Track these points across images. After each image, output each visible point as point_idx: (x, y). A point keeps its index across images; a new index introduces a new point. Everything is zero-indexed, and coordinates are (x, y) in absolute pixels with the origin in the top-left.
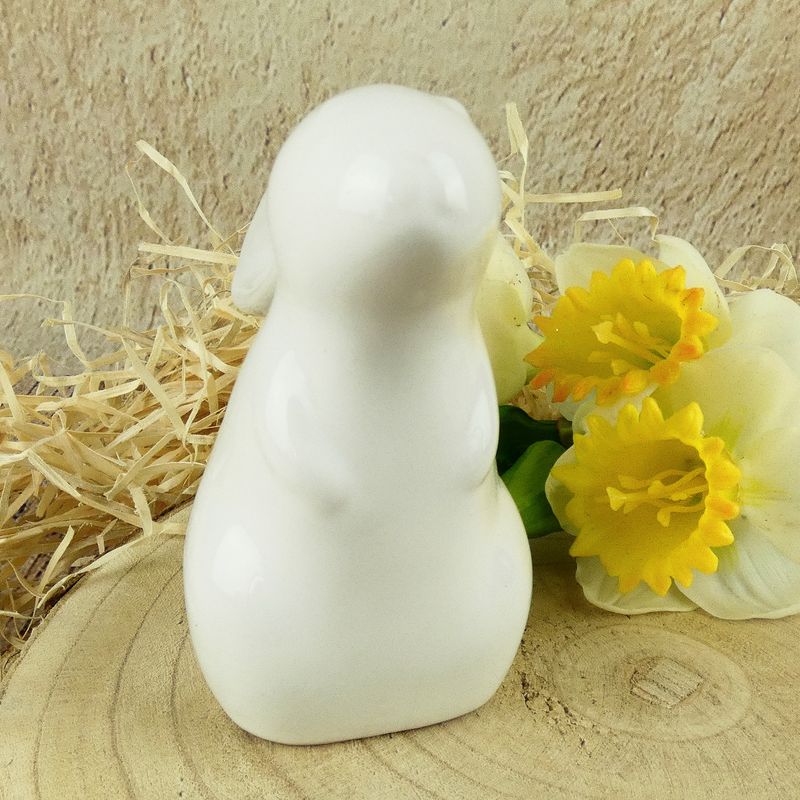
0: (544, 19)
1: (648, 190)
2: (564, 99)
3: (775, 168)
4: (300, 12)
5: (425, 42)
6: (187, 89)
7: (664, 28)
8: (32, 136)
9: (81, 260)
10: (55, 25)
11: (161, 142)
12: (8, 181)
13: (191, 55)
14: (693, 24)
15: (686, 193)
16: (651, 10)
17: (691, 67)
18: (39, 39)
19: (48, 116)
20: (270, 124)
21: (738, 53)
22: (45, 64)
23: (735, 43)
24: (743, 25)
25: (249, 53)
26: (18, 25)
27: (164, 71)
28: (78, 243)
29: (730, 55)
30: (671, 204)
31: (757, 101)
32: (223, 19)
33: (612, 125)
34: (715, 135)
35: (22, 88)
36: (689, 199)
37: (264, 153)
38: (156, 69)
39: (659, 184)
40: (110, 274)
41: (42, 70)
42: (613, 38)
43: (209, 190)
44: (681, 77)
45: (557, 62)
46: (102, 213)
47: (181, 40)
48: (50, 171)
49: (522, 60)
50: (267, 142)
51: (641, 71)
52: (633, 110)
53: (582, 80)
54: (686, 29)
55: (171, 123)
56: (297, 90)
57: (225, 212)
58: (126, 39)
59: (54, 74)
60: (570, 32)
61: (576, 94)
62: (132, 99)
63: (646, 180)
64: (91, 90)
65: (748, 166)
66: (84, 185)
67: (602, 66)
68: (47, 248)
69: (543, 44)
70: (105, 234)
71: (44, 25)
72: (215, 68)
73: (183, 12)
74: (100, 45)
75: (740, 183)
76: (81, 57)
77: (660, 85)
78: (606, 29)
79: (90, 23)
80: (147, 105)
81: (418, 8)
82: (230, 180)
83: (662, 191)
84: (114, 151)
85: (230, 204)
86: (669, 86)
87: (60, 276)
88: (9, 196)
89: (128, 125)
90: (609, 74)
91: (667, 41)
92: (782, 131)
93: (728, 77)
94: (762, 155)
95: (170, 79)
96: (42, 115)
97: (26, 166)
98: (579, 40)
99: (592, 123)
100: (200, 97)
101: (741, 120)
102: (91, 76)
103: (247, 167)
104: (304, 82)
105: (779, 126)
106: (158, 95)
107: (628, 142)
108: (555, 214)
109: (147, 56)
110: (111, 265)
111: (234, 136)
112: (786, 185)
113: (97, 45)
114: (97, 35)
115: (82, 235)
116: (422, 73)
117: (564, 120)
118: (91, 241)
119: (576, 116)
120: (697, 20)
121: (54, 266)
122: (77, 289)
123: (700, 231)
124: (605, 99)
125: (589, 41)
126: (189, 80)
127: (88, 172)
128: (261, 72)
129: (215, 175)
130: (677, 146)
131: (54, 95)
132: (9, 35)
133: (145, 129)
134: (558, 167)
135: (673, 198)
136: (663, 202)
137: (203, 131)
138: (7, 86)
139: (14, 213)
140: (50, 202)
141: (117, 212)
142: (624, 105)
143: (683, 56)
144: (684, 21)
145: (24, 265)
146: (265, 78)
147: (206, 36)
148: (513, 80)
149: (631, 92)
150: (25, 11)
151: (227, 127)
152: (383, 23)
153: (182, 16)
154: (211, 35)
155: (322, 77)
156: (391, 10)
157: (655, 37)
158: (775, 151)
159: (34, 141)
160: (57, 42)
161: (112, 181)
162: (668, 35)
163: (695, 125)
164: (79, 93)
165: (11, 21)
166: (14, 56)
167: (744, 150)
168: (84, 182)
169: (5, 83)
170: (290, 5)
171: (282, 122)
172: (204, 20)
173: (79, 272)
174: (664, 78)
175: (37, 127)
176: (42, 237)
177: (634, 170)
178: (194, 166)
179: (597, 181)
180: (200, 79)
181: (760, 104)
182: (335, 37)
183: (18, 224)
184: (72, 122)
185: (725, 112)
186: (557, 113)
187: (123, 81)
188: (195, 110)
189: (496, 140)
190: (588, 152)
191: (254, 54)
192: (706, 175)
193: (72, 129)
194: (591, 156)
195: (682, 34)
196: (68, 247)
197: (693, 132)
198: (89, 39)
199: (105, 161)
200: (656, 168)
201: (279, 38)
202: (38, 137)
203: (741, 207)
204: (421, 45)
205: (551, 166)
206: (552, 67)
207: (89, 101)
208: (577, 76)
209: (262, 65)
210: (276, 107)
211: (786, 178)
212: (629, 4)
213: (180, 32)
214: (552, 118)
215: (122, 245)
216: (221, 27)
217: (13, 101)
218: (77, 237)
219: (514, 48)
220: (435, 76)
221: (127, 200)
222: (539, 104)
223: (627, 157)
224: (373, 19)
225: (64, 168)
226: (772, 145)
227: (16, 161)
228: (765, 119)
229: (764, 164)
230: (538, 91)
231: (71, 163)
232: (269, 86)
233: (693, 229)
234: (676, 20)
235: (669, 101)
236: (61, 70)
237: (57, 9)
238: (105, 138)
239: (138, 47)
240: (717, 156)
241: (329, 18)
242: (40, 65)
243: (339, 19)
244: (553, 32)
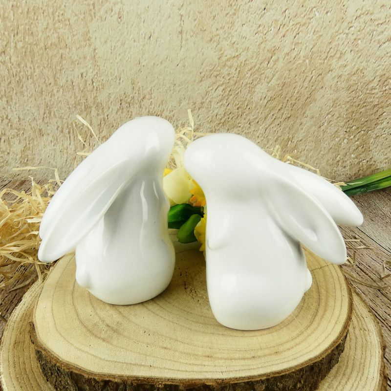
0: (211, 64)
1: (245, 119)
2: (217, 90)
3: (285, 112)
4: (130, 61)
5: (171, 72)
6: (94, 87)
7: (250, 67)
8: (43, 101)
9: (61, 142)
10: (49, 66)
11: (86, 104)
12: (36, 116)
13: (95, 75)
14: (259, 65)
15: (257, 120)
16: (245, 61)
17: (258, 80)
18: (44, 70)
19: (48, 95)
20: (121, 98)
21: (274, 76)
22: (46, 78)
23: (273, 72)
24: (275, 66)
25: (114, 75)
26: (37, 66)
27: (86, 81)
28: (60, 136)
29: (271, 76)
30: (252, 124)
31: (280, 91)
32: (105, 64)
33: (233, 98)
34: (266, 102)
35: (39, 86)
36: (258, 122)
37: (120, 107)
38: (83, 80)
39: (248, 118)
40: (71, 147)
41: (45, 80)
42: (233, 70)
43: (102, 120)
44: (255, 83)
45: (215, 78)
46: (67, 127)
47: (91, 70)
48: (50, 113)
49: (203, 77)
50: (121, 104)
51: (242, 81)
52: (239, 94)
53: (223, 84)
54: (257, 67)
55: (89, 97)
56: (130, 87)
57: (108, 127)
58: (73, 70)
59: (49, 82)
60: (219, 68)
61: (221, 88)
62: (75, 89)
63: (244, 116)
64: (62, 87)
65: (277, 111)
66: (61, 118)
67: (229, 79)
68: (50, 138)
69: (210, 72)
70: (69, 133)
71: (45, 65)
72: (103, 80)
73: (91, 61)
74: (65, 72)
75: (274, 117)
76: (58, 76)
77: (248, 86)
78: (230, 67)
79: (61, 65)
80: (81, 92)
81: (169, 60)
82: (109, 116)
83: (249, 120)
84: (71, 107)
85: (110, 124)
86: (251, 86)
87: (55, 147)
88: (37, 121)
89: (75, 98)
90: (232, 82)
91: (251, 72)
92: (288, 100)
93: (270, 83)
94: (281, 108)
95: (88, 83)
96: (46, 95)
97: (42, 112)
98: (222, 71)
99: (226, 98)
100: (98, 89)
101: (275, 97)
102: (62, 82)
103: (114, 112)
104: (132, 84)
105: (287, 99)
106: (84, 89)
107: (238, 104)
108: (215, 127)
109: (80, 76)
110: (71, 144)
111: (110, 102)
112: (289, 118)
113: (63, 73)
114: (63, 69)
115: (61, 134)
116: (171, 82)
117: (217, 97)
118: (64, 136)
119: (221, 96)
120: (260, 64)
121: (53, 144)
122: (61, 151)
123: (262, 132)
124: (230, 90)
125: (225, 71)
126: (94, 84)
127: (62, 114)
128: (118, 81)
129: (104, 114)
130: (254, 105)
131: (50, 88)
132: (34, 69)
133: (80, 99)
134: (216, 112)
135: (253, 122)
136: (250, 123)
137: (99, 101)
138: (34, 86)
139: (38, 127)
140: (50, 123)
141: (72, 126)
142: (237, 92)
143: (256, 76)
144: (256, 65)
145: (43, 144)
146: (119, 83)
147: (99, 69)
148: (201, 84)
149: (239, 88)
150: (39, 61)
151: (107, 99)
152: (158, 65)
153: (91, 62)
154: (101, 69)
155: (138, 83)
156: (160, 61)
157: (246, 70)
158: (285, 107)
159: (44, 103)
160: (50, 71)
161: (70, 117)
162: (251, 69)
163: (260, 98)
164: (58, 88)
165: (35, 64)
166: (36, 76)
167: (276, 107)
168: (61, 117)
169: (33, 84)
170: (127, 59)
171: (126, 97)
172: (99, 64)
173: (61, 146)
174: (249, 83)
175: (45, 99)
176: (48, 134)
177: (240, 113)
178: (97, 112)
179: (228, 117)
180: (98, 83)
181: (281, 92)
182: (142, 70)
183: (40, 130)
184: (56, 97)
185: (270, 94)
186: (215, 95)
187: (73, 83)
188: (97, 93)
189: (195, 103)
190: (225, 107)
191: (115, 75)
192: (263, 114)
193: (57, 99)
194: (226, 109)
195: (255, 69)
196: (57, 138)
197: (259, 101)
198: (61, 70)
199: (68, 110)
200: (247, 113)
201: (123, 70)
202: (45, 102)
203: (274, 125)
204: (170, 73)
205: (213, 111)
206: (213, 79)
207: (61, 90)
208: (222, 83)
209: (118, 79)
210: (123, 93)
211: (289, 116)
212: (238, 59)
213: (91, 68)
214: (214, 96)
215: (74, 137)
216: (104, 66)
217: (36, 90)
218: (60, 134)
219: (201, 73)
220: (175, 83)
221: (76, 123)
222: (209, 92)
223: (238, 109)
224: (154, 64)
225: (54, 112)
226: (284, 105)
227: (39, 110)
228: (282, 96)
229: (282, 111)
230: (208, 87)
231: (57, 110)
232: (121, 86)
233: (259, 132)
234: (253, 64)
235: (251, 91)
236: (52, 80)
237: (49, 60)
238: (67, 102)
239: (77, 73)
240: (267, 108)
241: (140, 64)
242: (45, 79)
243: (143, 64)
244: (214, 68)
